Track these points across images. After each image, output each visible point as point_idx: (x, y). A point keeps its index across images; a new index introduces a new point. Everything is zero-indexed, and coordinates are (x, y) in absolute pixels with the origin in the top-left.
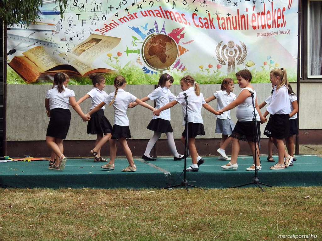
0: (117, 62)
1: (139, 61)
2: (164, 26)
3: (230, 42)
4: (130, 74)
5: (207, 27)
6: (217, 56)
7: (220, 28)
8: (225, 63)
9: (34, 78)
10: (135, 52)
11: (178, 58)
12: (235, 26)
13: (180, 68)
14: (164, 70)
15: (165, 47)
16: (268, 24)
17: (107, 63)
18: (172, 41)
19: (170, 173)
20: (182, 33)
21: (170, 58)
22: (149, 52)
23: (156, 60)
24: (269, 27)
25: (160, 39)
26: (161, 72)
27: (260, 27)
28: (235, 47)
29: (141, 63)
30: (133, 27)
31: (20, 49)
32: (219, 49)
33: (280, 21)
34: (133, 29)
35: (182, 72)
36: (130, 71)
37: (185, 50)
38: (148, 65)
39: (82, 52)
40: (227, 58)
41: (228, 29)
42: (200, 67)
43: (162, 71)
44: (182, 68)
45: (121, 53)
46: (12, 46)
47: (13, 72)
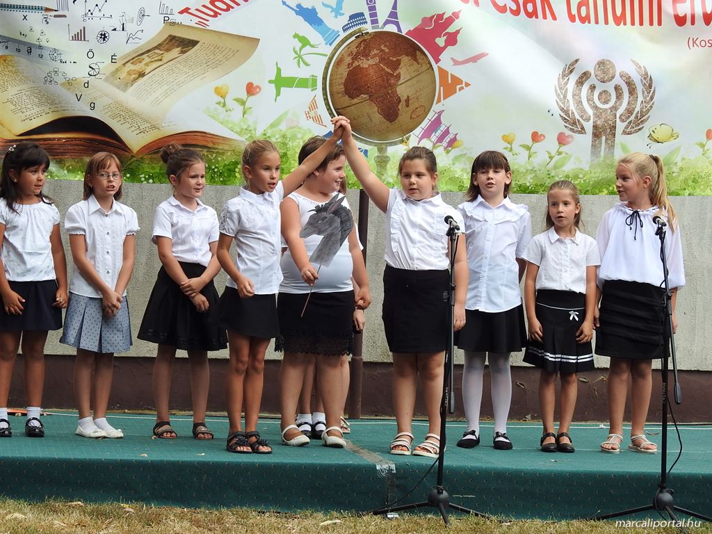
0: (244, 113)
1: (312, 114)
2: (395, 6)
3: (602, 64)
4: (285, 155)
5: (533, 14)
6: (560, 107)
7: (572, 18)
8: (583, 128)
10: (303, 83)
11: (436, 108)
12: (618, 13)
13: (441, 139)
14: (391, 144)
15: (397, 72)
17: (213, 117)
18: (418, 53)
19: (393, 467)
20: (451, 29)
21: (412, 107)
22: (345, 84)
23: (369, 110)
25: (382, 47)
26: (381, 150)
27: (700, 21)
28: (618, 80)
29: (318, 120)
30: (299, 6)
32: (566, 84)
34: (297, 13)
35: (448, 152)
36: (285, 144)
37: (460, 81)
39: (135, 80)
40: (590, 112)
41: (597, 23)
42: (505, 138)
43: (384, 146)
44: (447, 139)
45: (258, 87)
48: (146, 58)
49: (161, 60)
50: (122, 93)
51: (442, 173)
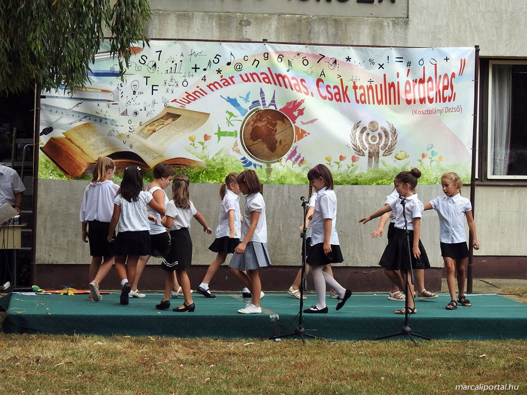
0: (203, 149)
1: (235, 149)
2: (274, 97)
3: (372, 123)
4: (223, 168)
5: (339, 100)
6: (353, 144)
7: (358, 102)
8: (364, 154)
9: (78, 171)
10: (231, 134)
11: (294, 145)
12: (379, 99)
13: (296, 160)
14: (273, 162)
15: (275, 128)
16: (429, 97)
17: (188, 151)
18: (285, 119)
19: (278, 316)
20: (301, 108)
21: (282, 145)
22: (251, 134)
23: (262, 147)
24: (431, 101)
25: (268, 117)
26: (268, 165)
27: (418, 102)
28: (380, 131)
29: (238, 151)
30: (228, 98)
31: (60, 127)
32: (355, 133)
33: (448, 93)
34: (228, 101)
35: (300, 166)
36: (223, 163)
37: (306, 133)
38: (249, 154)
39: (151, 134)
40: (367, 146)
41: (369, 103)
42: (327, 159)
43: (269, 163)
44: (300, 160)
45: (209, 136)
46: (48, 122)
47: (47, 161)
48: (156, 124)
49: (163, 124)
50: (145, 140)
51: (297, 176)
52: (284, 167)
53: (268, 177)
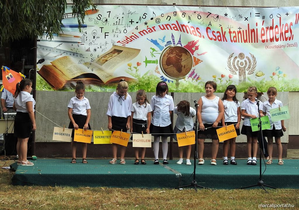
0: (136, 71)
1: (157, 71)
2: (180, 39)
3: (240, 54)
4: (149, 83)
5: (221, 40)
6: (229, 67)
7: (232, 41)
8: (236, 73)
9: (60, 85)
10: (154, 62)
11: (193, 68)
12: (245, 39)
13: (195, 77)
14: (180, 79)
15: (181, 58)
16: (276, 38)
17: (127, 72)
18: (187, 52)
19: (181, 174)
20: (196, 45)
21: (186, 68)
22: (166, 62)
23: (172, 69)
24: (277, 40)
25: (177, 51)
27: (269, 41)
28: (245, 59)
29: (158, 72)
30: (152, 40)
31: (49, 58)
32: (230, 60)
33: (288, 35)
34: (151, 42)
35: (197, 81)
36: (149, 80)
37: (200, 60)
38: (165, 74)
39: (105, 62)
40: (238, 68)
41: (239, 42)
42: (213, 77)
43: (178, 80)
45: (140, 63)
46: (42, 56)
47: (41, 80)
48: (108, 56)
49: (112, 56)
50: (101, 66)
51: (195, 87)
52: (187, 82)
53: (177, 88)
